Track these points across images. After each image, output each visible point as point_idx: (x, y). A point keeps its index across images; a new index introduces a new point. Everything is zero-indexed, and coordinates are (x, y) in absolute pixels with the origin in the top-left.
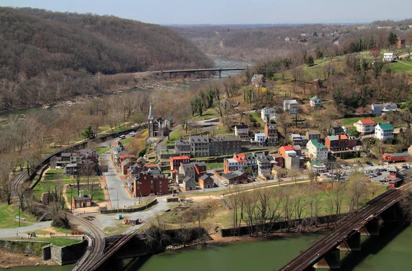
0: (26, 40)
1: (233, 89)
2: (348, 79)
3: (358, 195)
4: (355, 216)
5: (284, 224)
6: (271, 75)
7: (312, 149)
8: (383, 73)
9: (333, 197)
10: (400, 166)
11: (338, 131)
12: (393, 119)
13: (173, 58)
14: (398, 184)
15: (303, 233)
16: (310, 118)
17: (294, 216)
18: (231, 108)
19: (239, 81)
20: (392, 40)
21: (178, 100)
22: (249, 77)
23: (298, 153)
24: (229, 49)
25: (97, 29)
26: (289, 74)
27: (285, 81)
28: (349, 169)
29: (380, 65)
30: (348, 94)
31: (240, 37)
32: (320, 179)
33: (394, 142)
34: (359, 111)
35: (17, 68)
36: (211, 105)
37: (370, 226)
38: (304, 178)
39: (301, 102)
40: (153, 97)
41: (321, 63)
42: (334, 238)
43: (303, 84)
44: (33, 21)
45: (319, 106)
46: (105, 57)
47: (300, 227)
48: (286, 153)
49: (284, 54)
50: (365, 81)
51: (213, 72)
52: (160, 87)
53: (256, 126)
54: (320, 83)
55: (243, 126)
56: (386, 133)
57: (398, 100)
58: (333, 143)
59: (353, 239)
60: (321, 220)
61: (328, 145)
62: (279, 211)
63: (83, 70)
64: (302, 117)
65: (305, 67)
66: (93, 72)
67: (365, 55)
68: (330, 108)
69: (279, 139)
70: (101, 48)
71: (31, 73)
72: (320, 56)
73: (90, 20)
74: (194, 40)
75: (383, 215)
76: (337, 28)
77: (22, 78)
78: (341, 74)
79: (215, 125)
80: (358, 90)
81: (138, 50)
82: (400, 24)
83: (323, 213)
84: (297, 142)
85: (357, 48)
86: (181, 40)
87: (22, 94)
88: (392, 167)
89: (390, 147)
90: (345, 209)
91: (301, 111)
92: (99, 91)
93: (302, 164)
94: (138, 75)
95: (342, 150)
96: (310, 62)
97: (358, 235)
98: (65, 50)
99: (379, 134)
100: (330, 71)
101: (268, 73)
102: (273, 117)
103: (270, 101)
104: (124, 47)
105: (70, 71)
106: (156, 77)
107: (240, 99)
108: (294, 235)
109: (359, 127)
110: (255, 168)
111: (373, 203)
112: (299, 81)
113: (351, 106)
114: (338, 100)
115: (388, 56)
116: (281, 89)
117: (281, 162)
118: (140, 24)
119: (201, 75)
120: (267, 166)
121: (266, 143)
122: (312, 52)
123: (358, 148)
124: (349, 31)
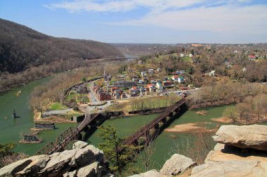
0: (63, 48)
1: (132, 65)
2: (170, 63)
3: (172, 100)
4: (172, 107)
5: (149, 110)
6: (145, 60)
7: (158, 85)
8: (181, 61)
9: (165, 101)
10: (186, 91)
11: (166, 79)
12: (184, 76)
13: (111, 54)
14: (185, 97)
15: (155, 113)
16: (157, 75)
17: (152, 107)
18: (131, 71)
19: (134, 62)
20: (183, 50)
21: (113, 69)
22: (137, 61)
23: (154, 86)
24: (130, 51)
25: (86, 44)
26: (150, 60)
27: (149, 63)
28: (170, 92)
29: (179, 58)
30: (169, 67)
31: (133, 48)
32: (161, 95)
33: (184, 83)
34: (173, 73)
35: (60, 58)
36: (124, 71)
37: (176, 110)
38: (156, 95)
39: (155, 70)
40: (105, 67)
41: (161, 57)
42: (165, 114)
43: (155, 64)
45: (160, 71)
46: (88, 54)
47: (154, 111)
48: (150, 87)
49: (149, 54)
50: (175, 63)
51: (125, 59)
52: (107, 64)
53: (140, 77)
54: (161, 64)
55: (135, 78)
56: (181, 80)
57: (185, 70)
58: (165, 84)
59: (171, 115)
60: (161, 108)
61: (163, 84)
62: (147, 106)
63: (81, 58)
65: (156, 58)
66: (85, 59)
67: (175, 55)
68: (164, 72)
69: (147, 82)
70: (87, 51)
71: (65, 59)
72: (161, 54)
73: (84, 41)
74: (118, 48)
75: (180, 107)
76: (166, 45)
77: (62, 61)
78: (168, 61)
79: (126, 77)
80: (173, 66)
81: (100, 52)
83: (161, 106)
84: (153, 83)
85: (172, 52)
86: (114, 48)
87: (62, 66)
88: (183, 91)
89: (182, 85)
90: (169, 105)
91: (154, 73)
92: (87, 65)
93: (155, 90)
94: (99, 60)
95: (168, 86)
96: (157, 56)
98: (76, 52)
99: (179, 80)
100: (164, 60)
101: (143, 60)
102: (145, 75)
103: (144, 69)
104: (95, 51)
105: (77, 58)
106: (106, 61)
107: (134, 68)
108: (152, 114)
109: (173, 78)
110: (139, 92)
111: (177, 103)
112: (154, 63)
113: (171, 71)
114: (166, 69)
115: (182, 55)
116: (148, 65)
117: (148, 89)
119: (121, 60)
120: (143, 91)
121: (143, 83)
122: (158, 53)
123: (173, 85)
124: (170, 46)
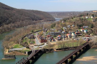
0: (22, 15)
1: (58, 23)
2: (79, 22)
3: (81, 43)
5: (68, 48)
6: (65, 21)
7: (73, 34)
8: (86, 20)
9: (77, 43)
10: (89, 37)
11: (78, 31)
12: (88, 29)
13: (48, 18)
14: (88, 41)
15: (71, 50)
16: (72, 29)
17: (69, 47)
18: (58, 27)
19: (59, 22)
20: (87, 14)
21: (48, 25)
22: (61, 21)
23: (70, 35)
24: (58, 16)
25: (34, 13)
26: (69, 21)
27: (68, 22)
28: (79, 38)
29: (85, 19)
30: (79, 24)
31: (60, 14)
32: (74, 40)
33: (88, 33)
34: (81, 27)
35: (20, 20)
36: (54, 26)
37: (83, 48)
38: (71, 40)
39: (71, 26)
40: (44, 25)
42: (77, 51)
43: (71, 22)
44: (23, 11)
45: (74, 27)
46: (35, 17)
47: (70, 49)
48: (68, 35)
49: (68, 17)
50: (82, 22)
51: (55, 20)
52: (45, 23)
53: (63, 30)
54: (74, 22)
55: (60, 30)
56: (86, 31)
57: (89, 26)
60: (74, 47)
61: (76, 34)
62: (67, 46)
63: (31, 20)
64: (71, 28)
65: (72, 19)
66: (33, 20)
67: (82, 17)
68: (76, 27)
69: (67, 32)
70: (35, 16)
71: (22, 20)
72: (74, 17)
73: (33, 11)
74: (51, 14)
75: (86, 46)
76: (77, 12)
77: (21, 21)
78: (78, 21)
79: (55, 30)
80: (81, 24)
81: (41, 16)
82: (89, 11)
83: (75, 46)
84: (70, 33)
85: (81, 16)
86: (49, 14)
87: (21, 24)
88: (87, 38)
89: (87, 34)
90: (79, 45)
91: (71, 27)
92: (34, 23)
93: (71, 37)
94: (41, 21)
95: (78, 35)
96: (73, 18)
97: (81, 50)
98: (28, 16)
99: (85, 32)
100: (76, 20)
101: (65, 20)
102: (66, 29)
103: (65, 25)
104: (39, 16)
105: (29, 20)
106: (44, 21)
107: (60, 25)
109: (81, 30)
110: (62, 38)
111: (84, 44)
113: (80, 27)
114: (77, 25)
115: (87, 17)
116: (67, 23)
117: (67, 37)
118: (42, 11)
119: (53, 21)
120: (65, 37)
121: (64, 33)
122: (73, 17)
123: (81, 34)
124: (80, 13)
